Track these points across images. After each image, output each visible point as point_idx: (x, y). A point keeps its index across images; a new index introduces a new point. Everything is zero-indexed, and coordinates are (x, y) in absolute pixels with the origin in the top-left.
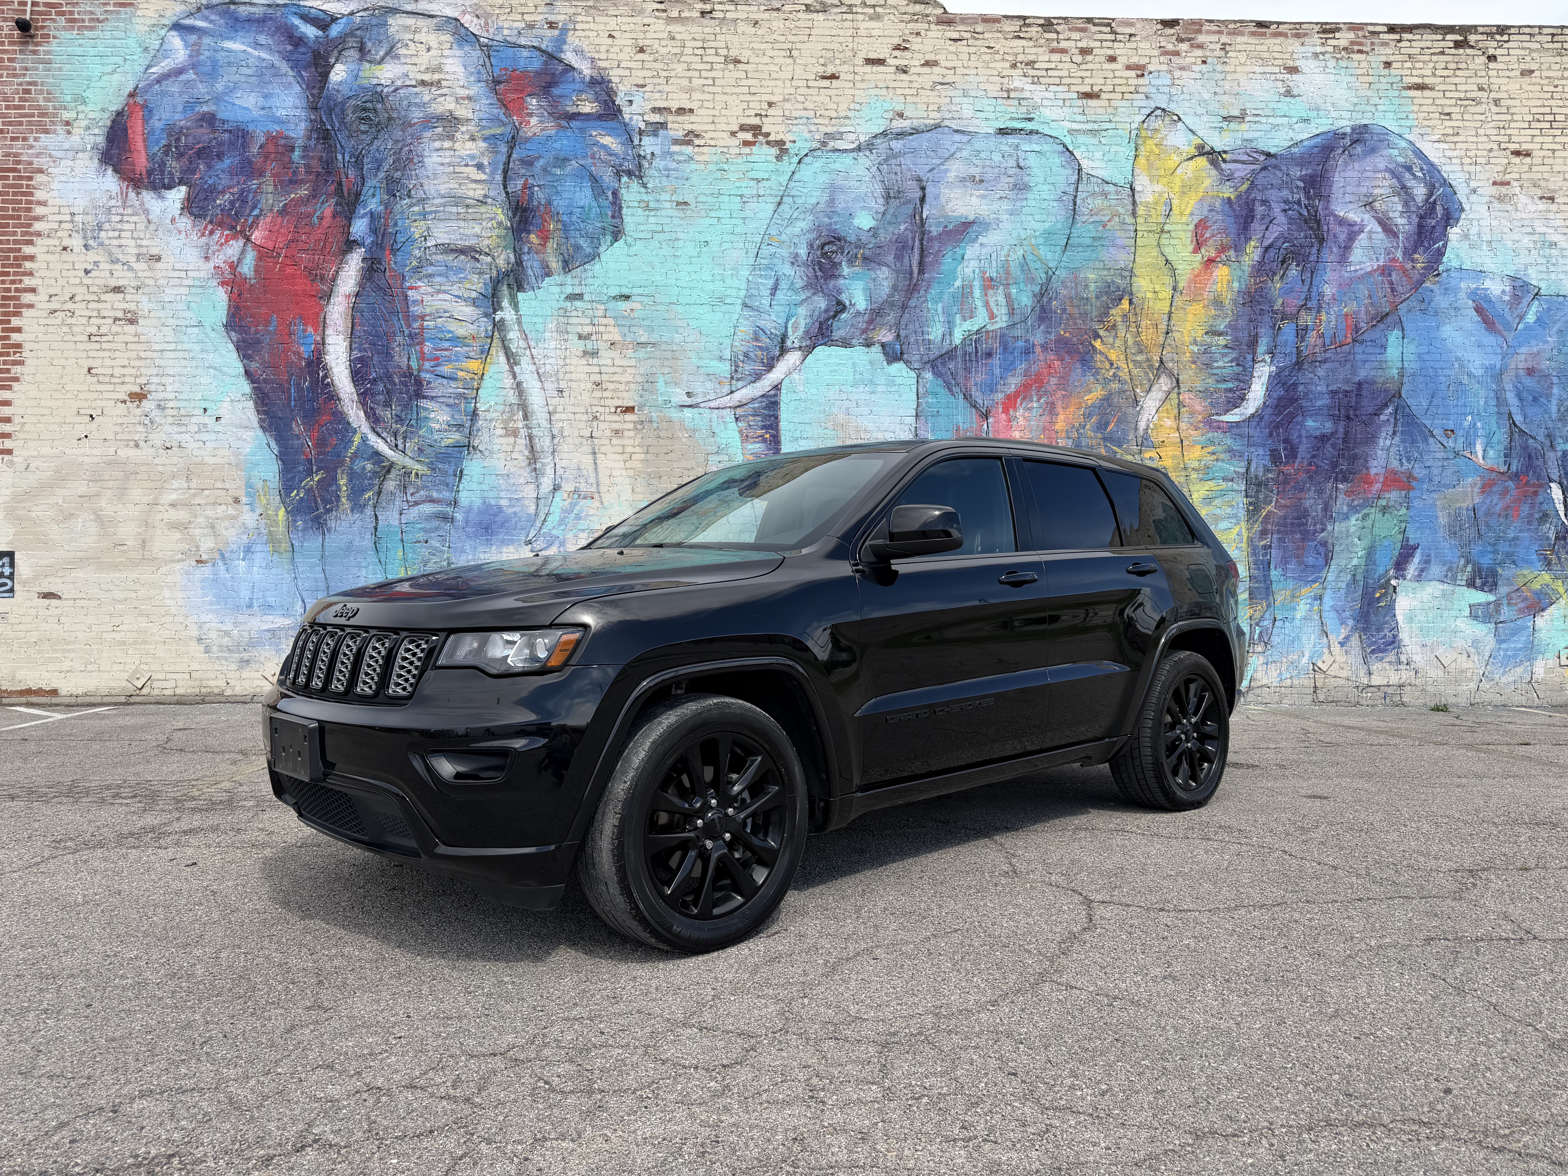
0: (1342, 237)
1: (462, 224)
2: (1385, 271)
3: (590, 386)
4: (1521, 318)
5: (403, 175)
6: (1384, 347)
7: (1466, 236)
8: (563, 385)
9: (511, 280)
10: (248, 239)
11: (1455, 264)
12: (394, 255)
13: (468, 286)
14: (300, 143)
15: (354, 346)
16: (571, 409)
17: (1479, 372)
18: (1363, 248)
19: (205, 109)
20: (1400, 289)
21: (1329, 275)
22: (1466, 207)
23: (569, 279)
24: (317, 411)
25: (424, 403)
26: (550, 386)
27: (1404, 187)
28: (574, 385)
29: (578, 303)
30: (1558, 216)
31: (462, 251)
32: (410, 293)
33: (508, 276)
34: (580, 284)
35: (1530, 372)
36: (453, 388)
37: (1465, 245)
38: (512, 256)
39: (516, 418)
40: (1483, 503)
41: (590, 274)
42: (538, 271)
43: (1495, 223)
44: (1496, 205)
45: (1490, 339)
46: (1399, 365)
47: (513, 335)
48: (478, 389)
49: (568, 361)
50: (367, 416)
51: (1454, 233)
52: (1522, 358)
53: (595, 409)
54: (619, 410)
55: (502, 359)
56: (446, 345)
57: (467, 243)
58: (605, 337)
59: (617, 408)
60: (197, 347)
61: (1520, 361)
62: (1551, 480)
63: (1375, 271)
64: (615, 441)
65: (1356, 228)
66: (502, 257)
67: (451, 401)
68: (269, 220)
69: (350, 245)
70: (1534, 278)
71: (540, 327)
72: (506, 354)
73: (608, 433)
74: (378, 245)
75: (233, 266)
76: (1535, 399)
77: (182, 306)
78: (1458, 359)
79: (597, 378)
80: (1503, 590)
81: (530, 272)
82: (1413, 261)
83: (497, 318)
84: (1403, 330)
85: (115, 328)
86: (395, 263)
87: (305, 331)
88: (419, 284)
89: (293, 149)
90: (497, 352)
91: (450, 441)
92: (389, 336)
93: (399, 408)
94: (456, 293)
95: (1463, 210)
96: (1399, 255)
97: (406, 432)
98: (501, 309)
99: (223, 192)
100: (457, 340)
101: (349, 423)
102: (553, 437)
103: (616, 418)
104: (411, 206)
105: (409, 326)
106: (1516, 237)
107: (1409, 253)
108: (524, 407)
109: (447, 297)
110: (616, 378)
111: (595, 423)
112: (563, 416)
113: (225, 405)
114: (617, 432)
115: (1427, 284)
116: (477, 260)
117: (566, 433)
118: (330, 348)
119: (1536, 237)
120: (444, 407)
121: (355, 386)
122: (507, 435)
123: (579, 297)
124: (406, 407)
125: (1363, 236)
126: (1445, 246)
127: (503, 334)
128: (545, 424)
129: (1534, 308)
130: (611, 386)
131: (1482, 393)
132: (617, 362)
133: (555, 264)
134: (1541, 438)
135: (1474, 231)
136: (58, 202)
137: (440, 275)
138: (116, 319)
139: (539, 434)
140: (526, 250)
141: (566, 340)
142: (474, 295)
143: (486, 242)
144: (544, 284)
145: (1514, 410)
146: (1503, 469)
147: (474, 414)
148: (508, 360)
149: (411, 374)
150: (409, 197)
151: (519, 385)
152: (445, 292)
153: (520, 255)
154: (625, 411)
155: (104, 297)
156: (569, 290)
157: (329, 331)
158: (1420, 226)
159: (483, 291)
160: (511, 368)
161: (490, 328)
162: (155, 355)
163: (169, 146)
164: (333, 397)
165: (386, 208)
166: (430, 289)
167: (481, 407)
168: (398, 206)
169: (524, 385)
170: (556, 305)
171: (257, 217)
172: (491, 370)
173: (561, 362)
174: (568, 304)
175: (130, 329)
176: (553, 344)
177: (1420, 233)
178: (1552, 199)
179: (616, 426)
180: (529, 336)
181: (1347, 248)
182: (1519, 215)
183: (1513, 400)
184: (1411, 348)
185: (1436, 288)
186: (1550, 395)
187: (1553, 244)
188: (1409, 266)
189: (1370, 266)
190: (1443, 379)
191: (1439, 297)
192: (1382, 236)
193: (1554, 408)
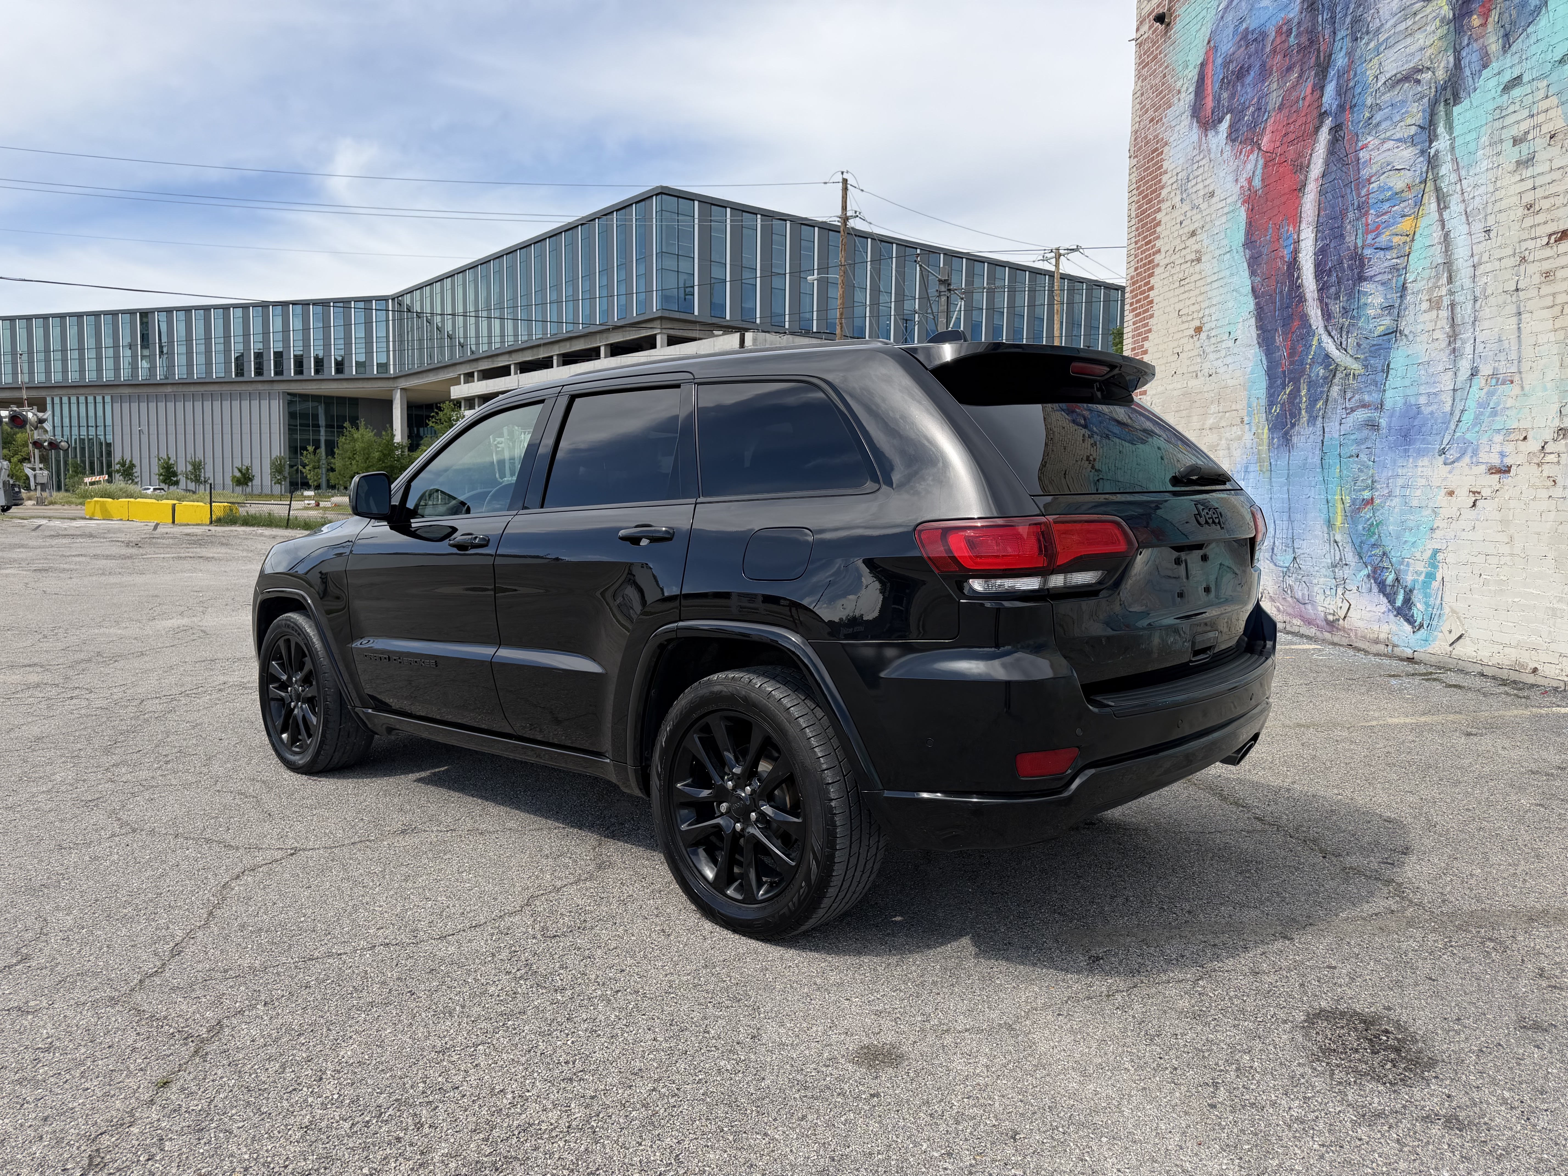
1: (1409, 40)
3: (1520, 212)
5: (1364, 8)
8: (1491, 221)
9: (1449, 94)
10: (1260, 149)
12: (1353, 113)
13: (1410, 121)
14: (1296, 21)
15: (1319, 235)
16: (1497, 254)
19: (1244, 26)
23: (1508, 60)
24: (1291, 317)
25: (1367, 287)
26: (1478, 227)
28: (1502, 217)
29: (1516, 92)
31: (1406, 78)
32: (1361, 154)
33: (1445, 89)
34: (1520, 62)
36: (1389, 259)
38: (1451, 59)
39: (1440, 284)
41: (1533, 39)
42: (1476, 67)
47: (1445, 169)
48: (1408, 255)
49: (1499, 184)
50: (1323, 315)
53: (1524, 245)
54: (1553, 238)
55: (1434, 206)
56: (1386, 206)
57: (1412, 65)
58: (1545, 129)
59: (1550, 236)
60: (1228, 273)
64: (1546, 290)
66: (1442, 65)
67: (1386, 277)
68: (1272, 120)
69: (1323, 115)
71: (1472, 147)
72: (1438, 197)
73: (1537, 279)
74: (1341, 108)
75: (1250, 181)
77: (1222, 235)
79: (1528, 198)
81: (1467, 72)
83: (1432, 151)
85: (1192, 270)
86: (1352, 122)
87: (1288, 230)
88: (1370, 139)
89: (1290, 31)
90: (1429, 198)
91: (1382, 328)
92: (1343, 214)
93: (1345, 299)
94: (1398, 136)
97: (1349, 325)
98: (1436, 137)
99: (1249, 107)
100: (1397, 197)
101: (1310, 326)
102: (1475, 300)
103: (1548, 252)
104: (1367, 44)
105: (1359, 195)
108: (1448, 265)
109: (1390, 144)
110: (1552, 189)
111: (1522, 267)
112: (1488, 267)
113: (1240, 326)
114: (1547, 274)
116: (1418, 82)
117: (1489, 292)
118: (1303, 244)
120: (1380, 288)
121: (1317, 281)
122: (1431, 309)
123: (1517, 81)
124: (1350, 295)
127: (1435, 171)
128: (1467, 283)
130: (1545, 204)
132: (1556, 164)
133: (1494, 45)
136: (1173, 166)
137: (1386, 119)
138: (1193, 261)
139: (1462, 299)
140: (1466, 42)
141: (1499, 154)
142: (1413, 130)
143: (1429, 52)
144: (1481, 82)
147: (1404, 287)
148: (1439, 205)
149: (1356, 253)
150: (1368, 33)
151: (1446, 236)
152: (1389, 139)
153: (1459, 52)
154: (1561, 239)
155: (1188, 243)
156: (1507, 77)
157: (1303, 226)
159: (1420, 122)
160: (1441, 215)
161: (1424, 169)
162: (1208, 288)
163: (1223, 79)
164: (1302, 299)
165: (1349, 59)
166: (1377, 142)
167: (1410, 277)
168: (1358, 50)
169: (1452, 235)
170: (1491, 106)
171: (1266, 120)
172: (1423, 223)
173: (1491, 189)
174: (1506, 97)
175: (1198, 268)
176: (1484, 165)
179: (1546, 266)
180: (1461, 165)
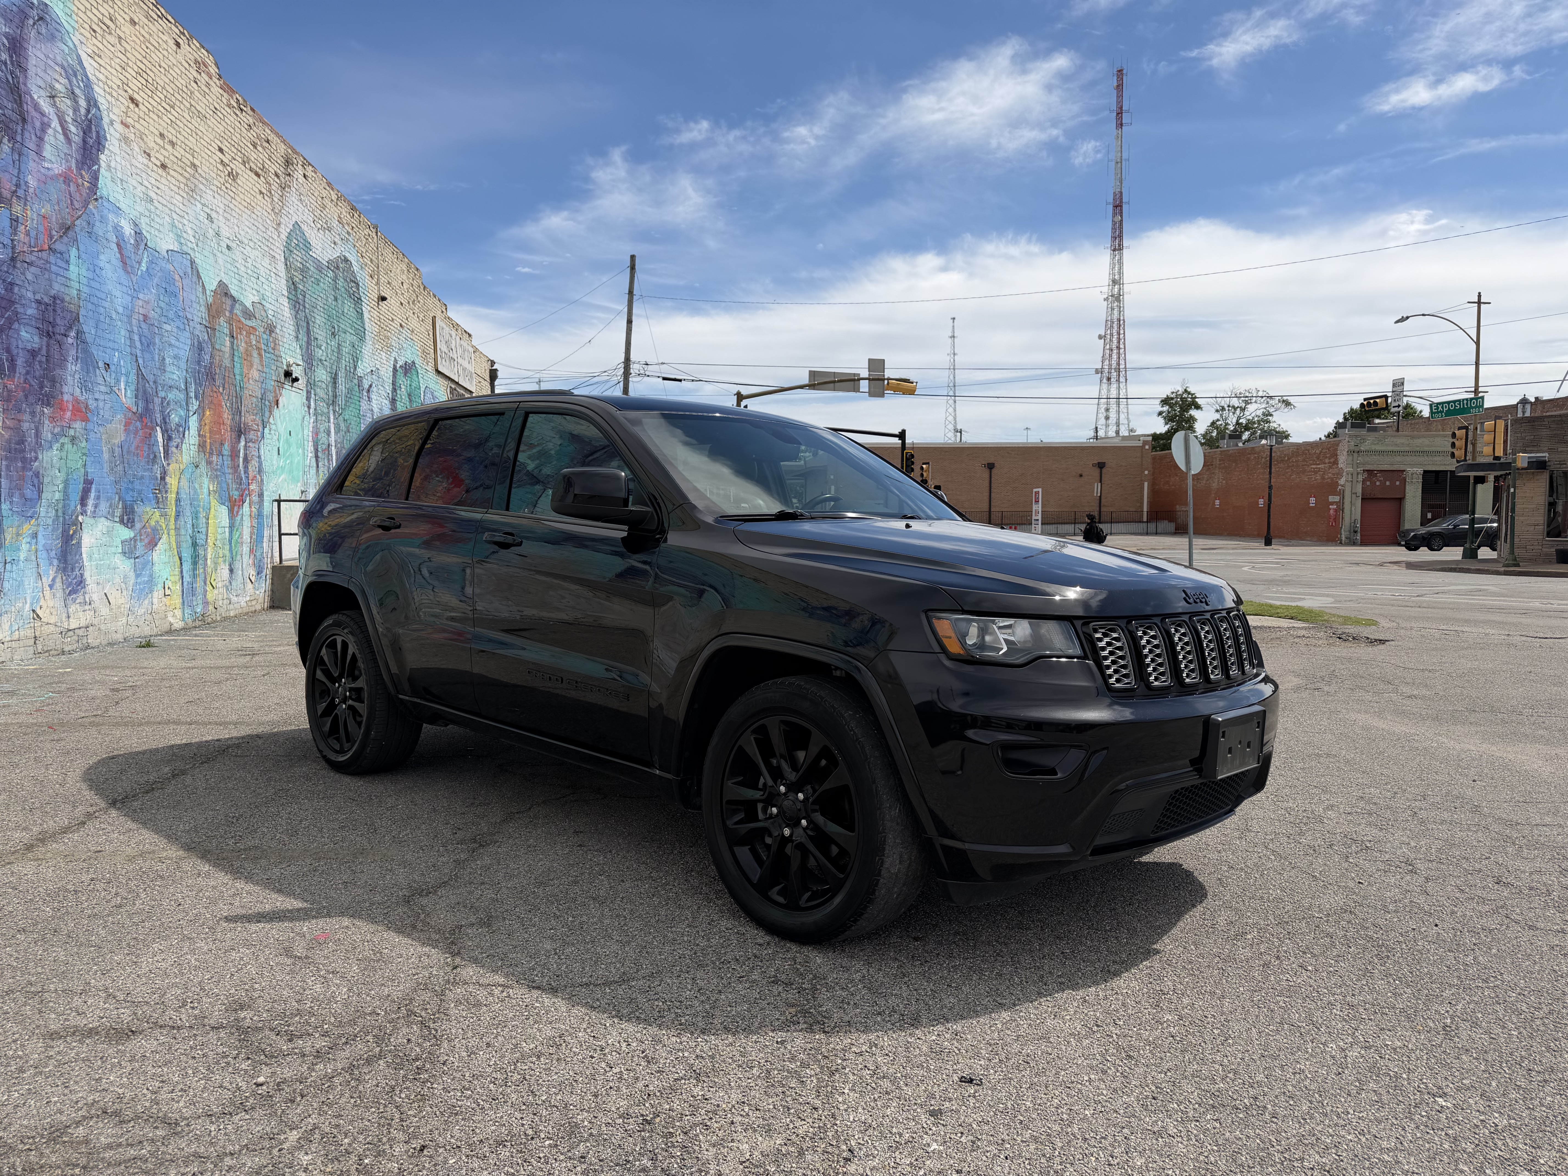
0: (38, 124)
2: (67, 179)
4: (140, 263)
6: (68, 262)
7: (109, 167)
11: (105, 193)
17: (121, 310)
18: (51, 145)
20: (75, 202)
21: (32, 165)
22: (108, 136)
27: (73, 93)
30: (153, 175)
35: (145, 318)
37: (109, 175)
40: (126, 440)
43: (123, 163)
44: (123, 145)
45: (124, 279)
46: (77, 286)
51: (103, 159)
52: (141, 303)
61: (139, 306)
62: (157, 425)
63: (60, 175)
65: (46, 120)
70: (144, 228)
76: (148, 346)
78: (109, 292)
80: (137, 527)
82: (82, 177)
84: (78, 249)
95: (106, 138)
96: (73, 166)
106: (134, 183)
107: (79, 166)
115: (91, 206)
119: (143, 189)
125: (50, 131)
126: (99, 169)
129: (145, 258)
131: (123, 332)
134: (151, 383)
135: (113, 164)
145: (138, 353)
146: (134, 409)
158: (84, 141)
177: (84, 149)
178: (149, 155)
181: (41, 140)
182: (135, 162)
183: (138, 344)
184: (84, 272)
185: (95, 211)
186: (155, 344)
187: (152, 201)
188: (80, 181)
189: (57, 168)
190: (102, 310)
191: (97, 224)
192: (61, 137)
193: (157, 357)
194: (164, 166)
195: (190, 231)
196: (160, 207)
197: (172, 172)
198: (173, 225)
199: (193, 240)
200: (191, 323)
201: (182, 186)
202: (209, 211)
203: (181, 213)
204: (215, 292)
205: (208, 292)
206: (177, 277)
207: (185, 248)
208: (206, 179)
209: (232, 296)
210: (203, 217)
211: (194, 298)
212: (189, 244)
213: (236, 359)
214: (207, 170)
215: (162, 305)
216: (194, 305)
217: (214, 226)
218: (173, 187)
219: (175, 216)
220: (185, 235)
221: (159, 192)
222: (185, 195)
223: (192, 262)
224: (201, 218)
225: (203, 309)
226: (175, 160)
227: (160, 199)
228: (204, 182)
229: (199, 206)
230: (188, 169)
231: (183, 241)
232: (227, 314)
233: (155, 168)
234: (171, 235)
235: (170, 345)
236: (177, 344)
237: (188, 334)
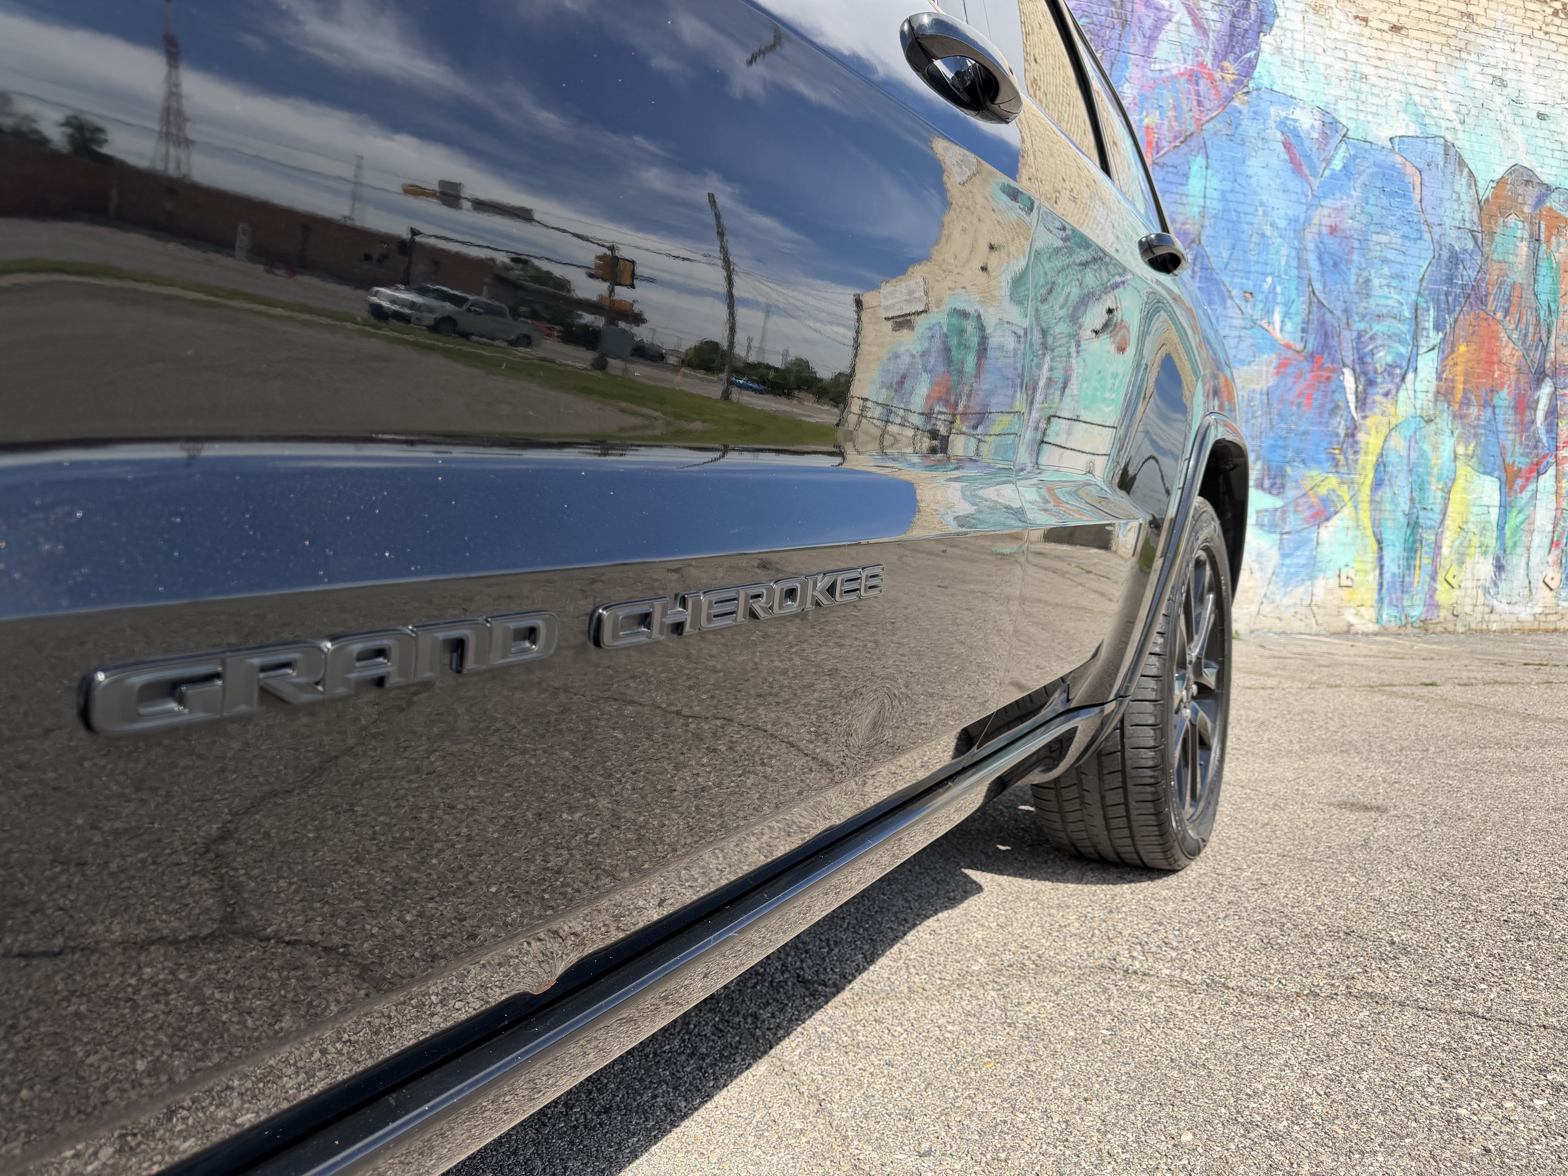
0: (1148, 23)
2: (1192, 77)
4: (1328, 162)
6: (1186, 176)
7: (1279, 50)
11: (1266, 82)
17: (1282, 224)
18: (1170, 42)
20: (1206, 102)
21: (1132, 71)
22: (1281, 12)
30: (1372, 43)
35: (1333, 230)
37: (1277, 59)
40: (1277, 386)
43: (1309, 39)
44: (1311, 16)
45: (1294, 184)
46: (1201, 202)
51: (1267, 42)
52: (1326, 212)
61: (1322, 217)
62: (1345, 365)
63: (1182, 74)
65: (1164, 15)
70: (1343, 114)
76: (1335, 265)
78: (1262, 204)
80: (1291, 493)
82: (1222, 69)
84: (1207, 157)
95: (1276, 15)
96: (1208, 59)
106: (1329, 60)
107: (1220, 57)
115: (1236, 103)
119: (1348, 65)
125: (1170, 26)
126: (1257, 56)
129: (1341, 153)
131: (1284, 251)
134: (1338, 313)
135: (1287, 44)
145: (1315, 275)
146: (1299, 346)
158: (1232, 26)
177: (1231, 36)
178: (1366, 20)
181: (1152, 39)
182: (1332, 34)
183: (1314, 264)
184: (1215, 183)
185: (1245, 109)
186: (1349, 262)
187: (1364, 77)
188: (1218, 75)
189: (1176, 67)
190: (1245, 227)
191: (1246, 123)
192: (1191, 30)
193: (1353, 279)
194: (1396, 29)
195: (1448, 107)
196: (1382, 83)
197: (1413, 33)
198: (1409, 102)
199: (1454, 116)
200: (1437, 229)
201: (1436, 48)
202: (1497, 73)
203: (1432, 84)
204: (1501, 182)
205: (1481, 184)
206: (1410, 170)
207: (1433, 131)
208: (1496, 29)
209: (1541, 184)
210: (1483, 83)
211: (1446, 194)
212: (1444, 124)
213: (1542, 271)
214: (1500, 16)
215: (1369, 209)
216: (1447, 204)
217: (1506, 91)
218: (1413, 53)
219: (1413, 90)
220: (1435, 113)
221: (1382, 64)
222: (1442, 59)
223: (1447, 147)
224: (1477, 85)
225: (1467, 208)
226: (1425, 16)
227: (1383, 73)
228: (1490, 33)
229: (1473, 68)
230: (1455, 23)
231: (1428, 120)
232: (1527, 210)
233: (1377, 34)
234: (1402, 116)
235: (1384, 261)
236: (1401, 258)
237: (1428, 245)
